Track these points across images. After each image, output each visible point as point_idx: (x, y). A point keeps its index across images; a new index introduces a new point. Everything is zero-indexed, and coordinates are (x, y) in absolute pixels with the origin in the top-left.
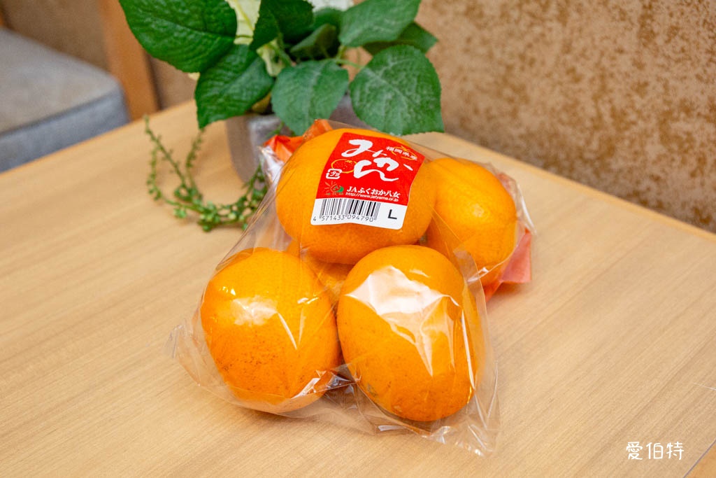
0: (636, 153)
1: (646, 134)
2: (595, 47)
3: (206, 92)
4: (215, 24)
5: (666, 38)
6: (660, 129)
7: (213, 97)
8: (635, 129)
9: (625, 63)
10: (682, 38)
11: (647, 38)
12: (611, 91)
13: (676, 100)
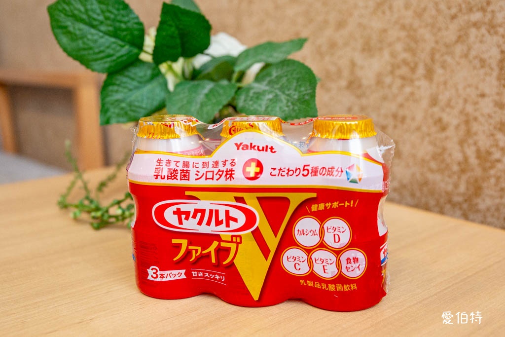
0: (502, 190)
2: (459, 96)
3: (111, 95)
7: (117, 101)
8: (500, 166)
9: (487, 106)
12: (476, 134)
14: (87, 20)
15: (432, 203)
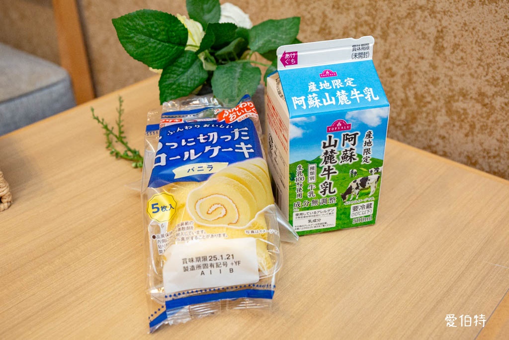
0: (430, 121)
1: (437, 110)
2: (405, 55)
3: (166, 81)
4: (175, 38)
5: (452, 51)
6: (446, 107)
7: (170, 84)
8: (430, 106)
9: (424, 66)
10: (462, 50)
11: (439, 50)
12: (415, 83)
13: (457, 89)
14: (147, 33)
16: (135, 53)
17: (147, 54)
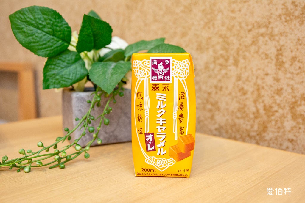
0: (279, 128)
1: (283, 116)
2: (253, 75)
3: (51, 71)
4: (59, 33)
5: (290, 63)
6: (291, 112)
7: (54, 74)
8: (277, 114)
9: (269, 80)
10: (299, 61)
11: (280, 65)
12: (263, 96)
13: (298, 95)
14: (35, 25)
15: (238, 136)
16: (24, 41)
17: (34, 42)
